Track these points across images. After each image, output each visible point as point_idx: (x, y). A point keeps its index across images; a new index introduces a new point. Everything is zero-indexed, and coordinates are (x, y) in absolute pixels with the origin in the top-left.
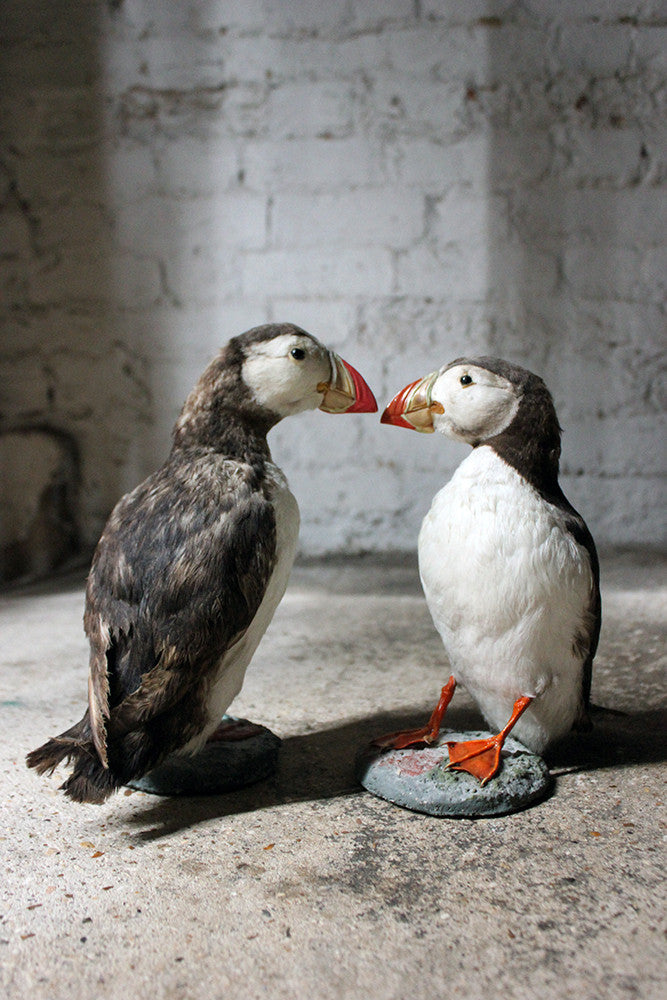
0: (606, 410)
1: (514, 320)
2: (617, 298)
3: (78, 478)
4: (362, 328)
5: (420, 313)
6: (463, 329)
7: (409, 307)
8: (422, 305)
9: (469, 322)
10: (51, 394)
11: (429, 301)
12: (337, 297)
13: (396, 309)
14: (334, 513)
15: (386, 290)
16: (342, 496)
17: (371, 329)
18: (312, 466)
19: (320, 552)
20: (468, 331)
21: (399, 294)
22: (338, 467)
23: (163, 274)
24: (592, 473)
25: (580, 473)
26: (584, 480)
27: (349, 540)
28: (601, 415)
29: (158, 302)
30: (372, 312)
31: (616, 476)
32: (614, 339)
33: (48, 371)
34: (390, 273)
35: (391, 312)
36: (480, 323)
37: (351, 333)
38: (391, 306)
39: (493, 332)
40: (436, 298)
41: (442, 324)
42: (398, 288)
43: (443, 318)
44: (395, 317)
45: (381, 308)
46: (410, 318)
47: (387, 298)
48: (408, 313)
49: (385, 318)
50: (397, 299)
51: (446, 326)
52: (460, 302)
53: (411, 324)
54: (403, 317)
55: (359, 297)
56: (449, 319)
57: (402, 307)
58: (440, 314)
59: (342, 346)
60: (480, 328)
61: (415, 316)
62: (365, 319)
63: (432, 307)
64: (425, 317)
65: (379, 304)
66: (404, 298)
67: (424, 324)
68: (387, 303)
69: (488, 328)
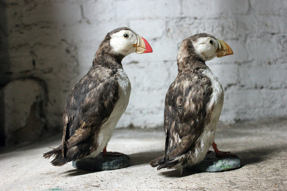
0: (272, 61)
1: (231, 25)
2: (274, 15)
4: (168, 30)
5: (193, 23)
6: (210, 29)
7: (187, 21)
8: (193, 20)
9: (213, 27)
10: (34, 63)
11: (196, 18)
12: (157, 18)
13: (182, 22)
15: (178, 15)
17: (172, 30)
18: (149, 89)
19: (154, 126)
20: (212, 31)
21: (183, 16)
23: (82, 11)
24: (267, 87)
25: (262, 88)
26: (264, 90)
28: (270, 63)
29: (80, 22)
30: (172, 24)
31: (277, 88)
32: (273, 32)
33: (32, 53)
34: (179, 7)
35: (180, 24)
36: (217, 27)
37: (163, 32)
38: (180, 21)
39: (223, 30)
40: (199, 17)
41: (202, 28)
42: (182, 14)
43: (202, 26)
44: (181, 25)
45: (176, 22)
46: (188, 26)
47: (178, 18)
48: (187, 24)
49: (177, 26)
50: (182, 18)
51: (203, 29)
52: (209, 19)
53: (189, 28)
54: (185, 26)
55: (166, 18)
56: (204, 26)
57: (184, 21)
58: (200, 24)
59: (160, 38)
60: (217, 29)
61: (190, 25)
62: (169, 27)
63: (197, 21)
64: (194, 25)
65: (175, 20)
66: (185, 18)
67: (194, 28)
68: (178, 20)
69: (221, 29)
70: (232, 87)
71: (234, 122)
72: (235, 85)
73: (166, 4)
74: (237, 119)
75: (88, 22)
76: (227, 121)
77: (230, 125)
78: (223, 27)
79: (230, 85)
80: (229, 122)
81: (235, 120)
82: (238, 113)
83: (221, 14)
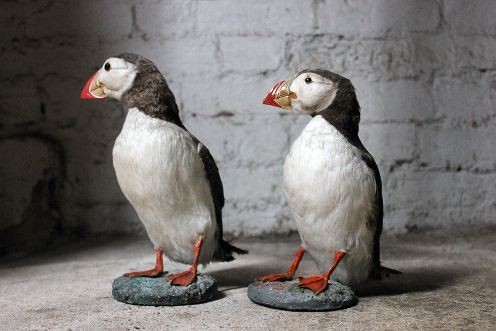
0: (479, 120)
1: (406, 51)
2: (485, 35)
3: (64, 175)
4: (290, 58)
5: (335, 46)
6: (368, 58)
7: (326, 42)
8: (335, 41)
9: (373, 53)
10: (43, 109)
11: (341, 37)
12: (271, 34)
13: (315, 44)
14: (268, 201)
15: (308, 30)
16: (274, 187)
17: (296, 58)
18: (250, 165)
19: (258, 232)
20: (371, 61)
21: (318, 32)
22: (271, 165)
23: (134, 16)
24: (468, 169)
25: (459, 169)
26: (462, 173)
27: (280, 222)
28: (475, 124)
29: (130, 37)
30: (297, 46)
31: (487, 171)
32: (483, 66)
33: (40, 89)
34: (312, 16)
35: (312, 46)
36: (380, 54)
37: (281, 62)
38: (312, 41)
39: (390, 61)
40: (347, 35)
41: (351, 55)
42: (317, 28)
43: (352, 51)
44: (315, 49)
45: (305, 43)
46: (326, 50)
47: (309, 35)
48: (325, 47)
49: (307, 50)
50: (317, 36)
51: (354, 57)
52: (365, 39)
53: (328, 55)
54: (321, 50)
55: (287, 34)
56: (356, 52)
57: (321, 42)
58: (349, 47)
59: (275, 71)
60: (380, 58)
61: (330, 48)
62: (292, 51)
63: (343, 42)
64: (338, 50)
65: (302, 40)
66: (322, 35)
67: (338, 55)
68: (308, 39)
69: (386, 58)
70: (404, 166)
71: (405, 231)
72: (410, 162)
73: (288, 10)
74: (412, 225)
75: (144, 37)
76: (392, 229)
77: (398, 236)
78: (390, 55)
79: (399, 163)
80: (396, 231)
81: (407, 227)
82: (412, 214)
83: (389, 30)
